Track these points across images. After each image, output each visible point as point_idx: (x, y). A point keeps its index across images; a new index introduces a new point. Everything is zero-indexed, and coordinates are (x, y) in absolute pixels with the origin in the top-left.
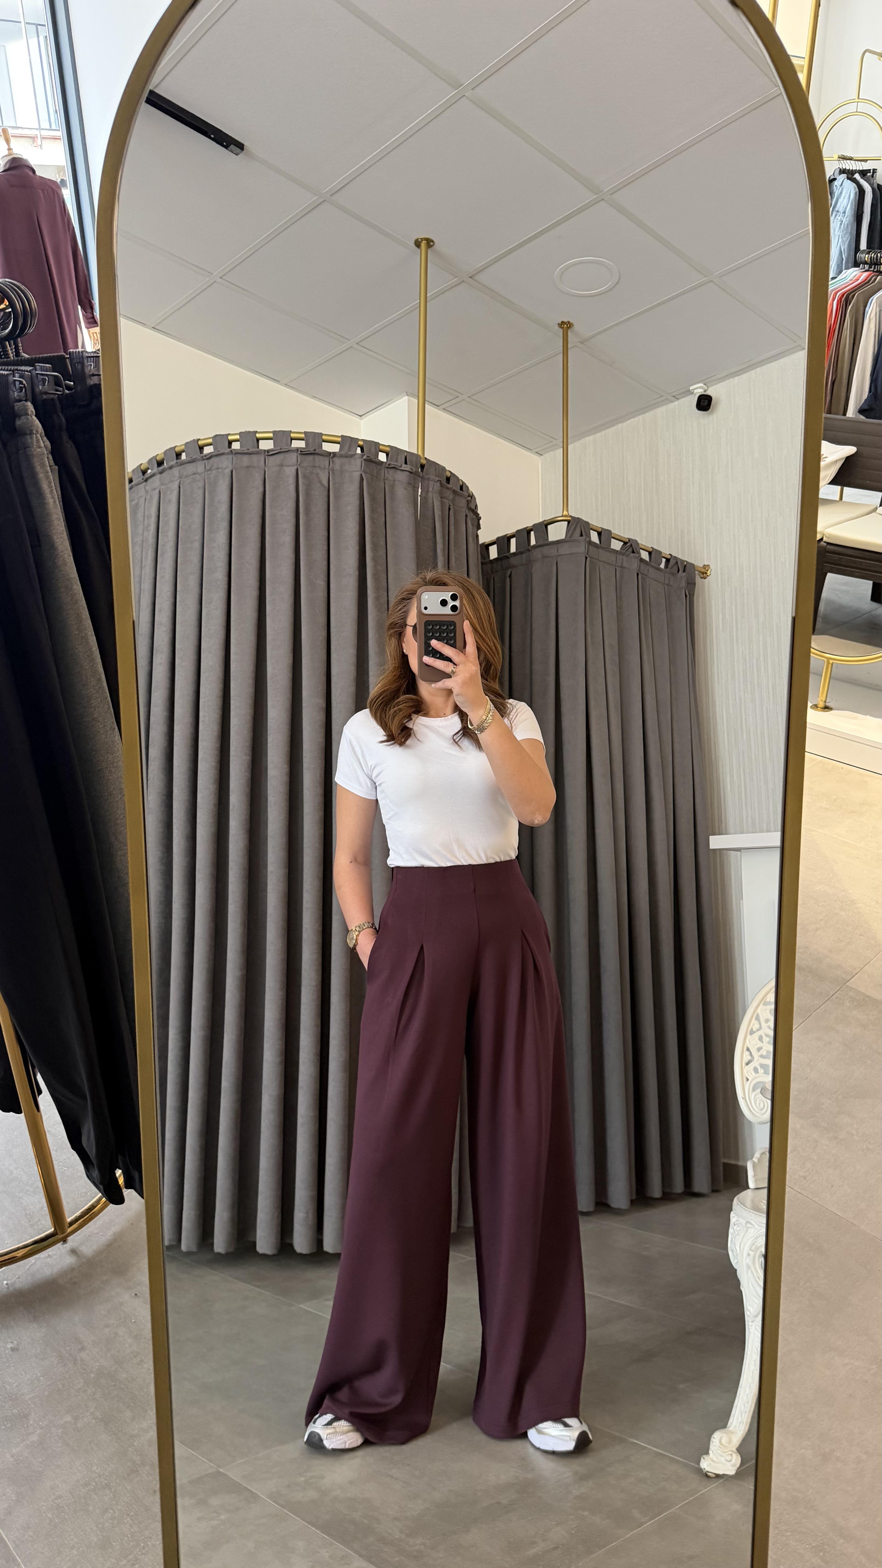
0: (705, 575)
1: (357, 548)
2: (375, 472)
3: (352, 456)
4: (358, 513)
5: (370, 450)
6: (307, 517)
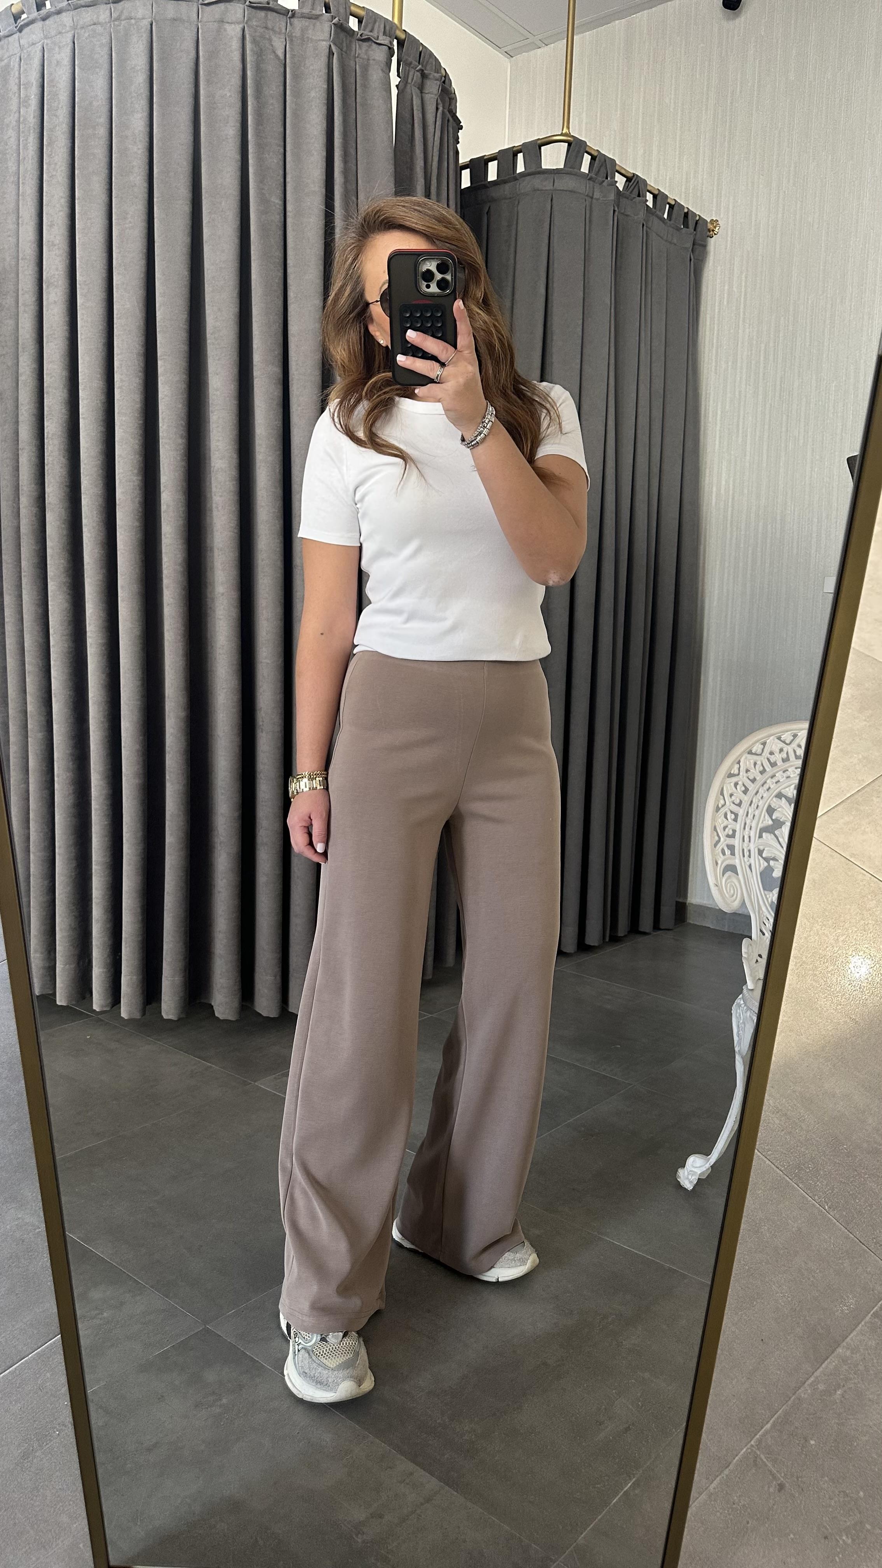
0: (711, 232)
1: (325, 154)
2: (345, 45)
3: (317, 17)
4: (326, 102)
5: (338, 11)
6: (258, 102)
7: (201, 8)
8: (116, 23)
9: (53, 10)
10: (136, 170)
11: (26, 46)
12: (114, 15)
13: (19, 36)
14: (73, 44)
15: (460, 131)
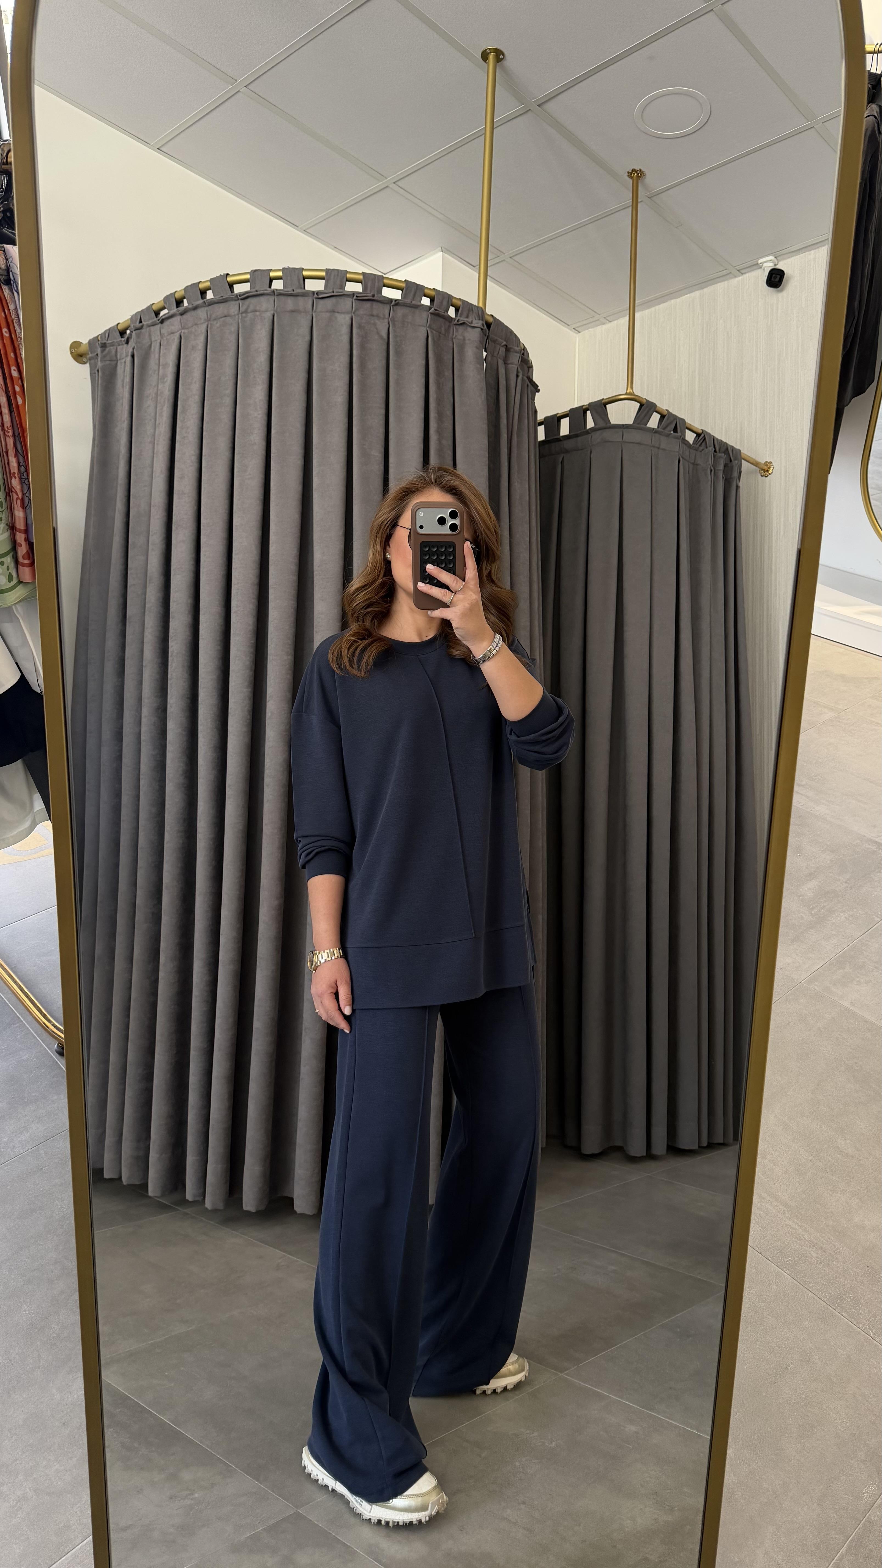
0: (766, 473)
1: (422, 416)
2: (441, 328)
3: (418, 307)
4: (424, 374)
6: (362, 374)
7: (316, 301)
8: (244, 315)
9: (190, 306)
10: (256, 431)
11: (166, 335)
12: (242, 309)
13: (160, 328)
14: (206, 333)
15: (537, 393)
